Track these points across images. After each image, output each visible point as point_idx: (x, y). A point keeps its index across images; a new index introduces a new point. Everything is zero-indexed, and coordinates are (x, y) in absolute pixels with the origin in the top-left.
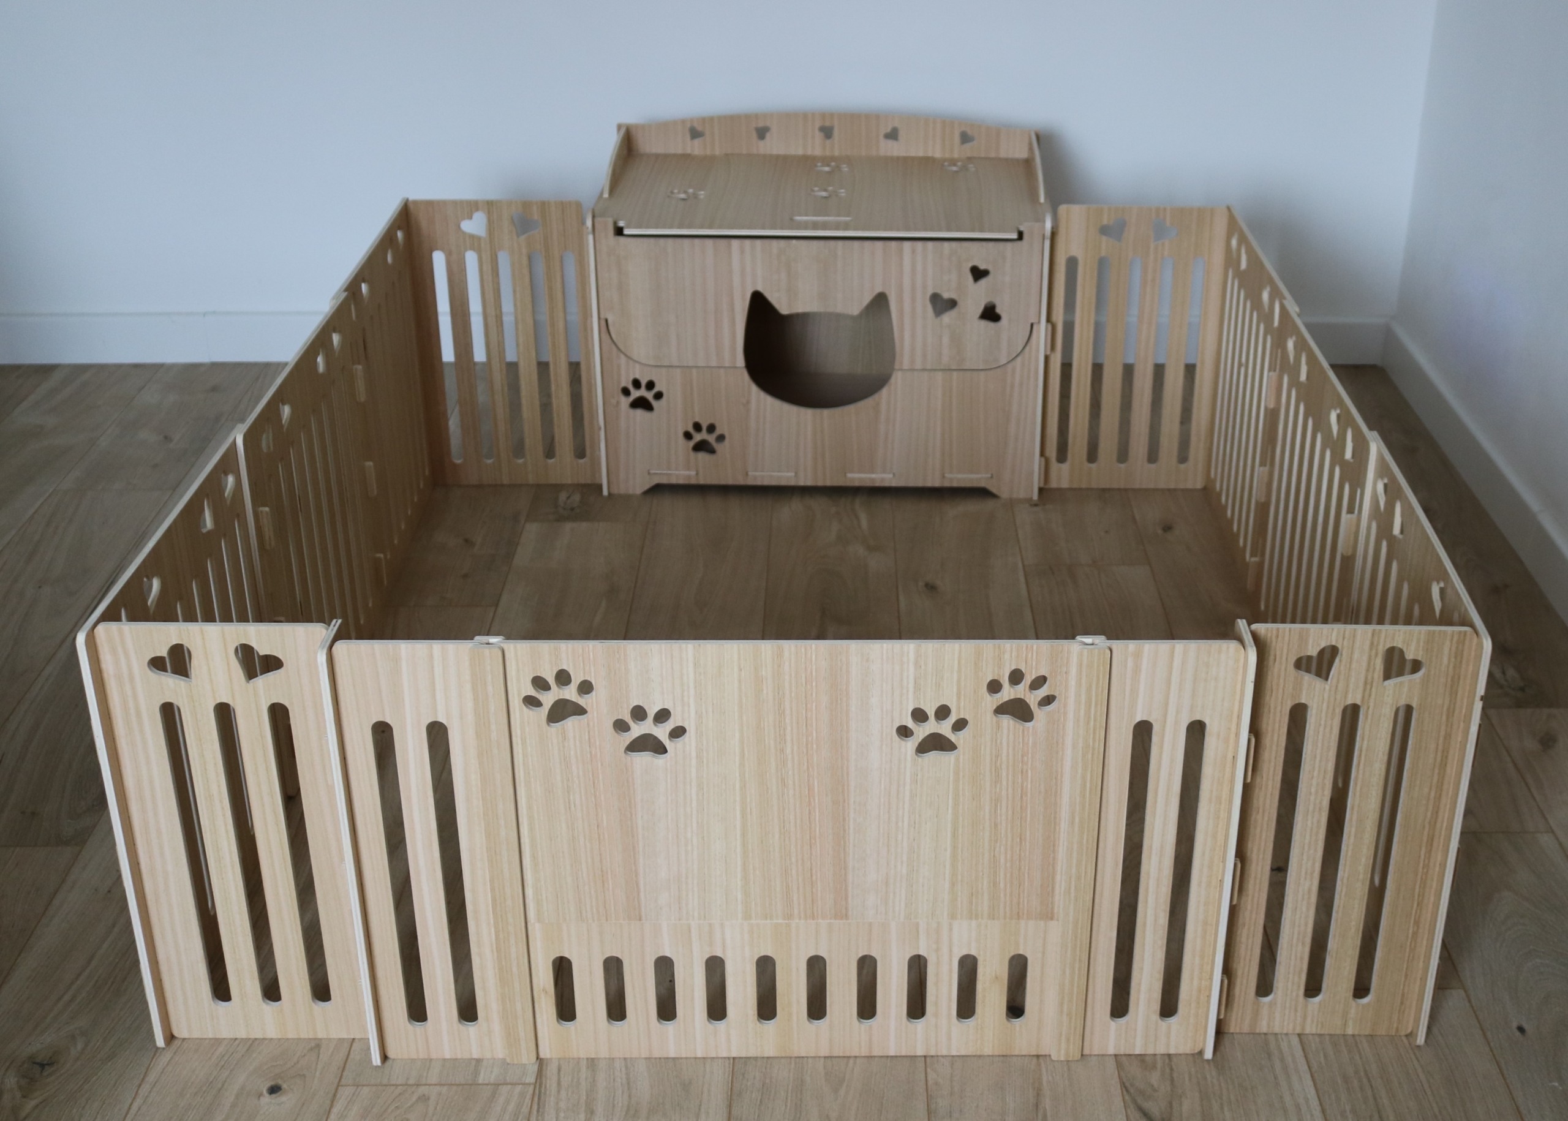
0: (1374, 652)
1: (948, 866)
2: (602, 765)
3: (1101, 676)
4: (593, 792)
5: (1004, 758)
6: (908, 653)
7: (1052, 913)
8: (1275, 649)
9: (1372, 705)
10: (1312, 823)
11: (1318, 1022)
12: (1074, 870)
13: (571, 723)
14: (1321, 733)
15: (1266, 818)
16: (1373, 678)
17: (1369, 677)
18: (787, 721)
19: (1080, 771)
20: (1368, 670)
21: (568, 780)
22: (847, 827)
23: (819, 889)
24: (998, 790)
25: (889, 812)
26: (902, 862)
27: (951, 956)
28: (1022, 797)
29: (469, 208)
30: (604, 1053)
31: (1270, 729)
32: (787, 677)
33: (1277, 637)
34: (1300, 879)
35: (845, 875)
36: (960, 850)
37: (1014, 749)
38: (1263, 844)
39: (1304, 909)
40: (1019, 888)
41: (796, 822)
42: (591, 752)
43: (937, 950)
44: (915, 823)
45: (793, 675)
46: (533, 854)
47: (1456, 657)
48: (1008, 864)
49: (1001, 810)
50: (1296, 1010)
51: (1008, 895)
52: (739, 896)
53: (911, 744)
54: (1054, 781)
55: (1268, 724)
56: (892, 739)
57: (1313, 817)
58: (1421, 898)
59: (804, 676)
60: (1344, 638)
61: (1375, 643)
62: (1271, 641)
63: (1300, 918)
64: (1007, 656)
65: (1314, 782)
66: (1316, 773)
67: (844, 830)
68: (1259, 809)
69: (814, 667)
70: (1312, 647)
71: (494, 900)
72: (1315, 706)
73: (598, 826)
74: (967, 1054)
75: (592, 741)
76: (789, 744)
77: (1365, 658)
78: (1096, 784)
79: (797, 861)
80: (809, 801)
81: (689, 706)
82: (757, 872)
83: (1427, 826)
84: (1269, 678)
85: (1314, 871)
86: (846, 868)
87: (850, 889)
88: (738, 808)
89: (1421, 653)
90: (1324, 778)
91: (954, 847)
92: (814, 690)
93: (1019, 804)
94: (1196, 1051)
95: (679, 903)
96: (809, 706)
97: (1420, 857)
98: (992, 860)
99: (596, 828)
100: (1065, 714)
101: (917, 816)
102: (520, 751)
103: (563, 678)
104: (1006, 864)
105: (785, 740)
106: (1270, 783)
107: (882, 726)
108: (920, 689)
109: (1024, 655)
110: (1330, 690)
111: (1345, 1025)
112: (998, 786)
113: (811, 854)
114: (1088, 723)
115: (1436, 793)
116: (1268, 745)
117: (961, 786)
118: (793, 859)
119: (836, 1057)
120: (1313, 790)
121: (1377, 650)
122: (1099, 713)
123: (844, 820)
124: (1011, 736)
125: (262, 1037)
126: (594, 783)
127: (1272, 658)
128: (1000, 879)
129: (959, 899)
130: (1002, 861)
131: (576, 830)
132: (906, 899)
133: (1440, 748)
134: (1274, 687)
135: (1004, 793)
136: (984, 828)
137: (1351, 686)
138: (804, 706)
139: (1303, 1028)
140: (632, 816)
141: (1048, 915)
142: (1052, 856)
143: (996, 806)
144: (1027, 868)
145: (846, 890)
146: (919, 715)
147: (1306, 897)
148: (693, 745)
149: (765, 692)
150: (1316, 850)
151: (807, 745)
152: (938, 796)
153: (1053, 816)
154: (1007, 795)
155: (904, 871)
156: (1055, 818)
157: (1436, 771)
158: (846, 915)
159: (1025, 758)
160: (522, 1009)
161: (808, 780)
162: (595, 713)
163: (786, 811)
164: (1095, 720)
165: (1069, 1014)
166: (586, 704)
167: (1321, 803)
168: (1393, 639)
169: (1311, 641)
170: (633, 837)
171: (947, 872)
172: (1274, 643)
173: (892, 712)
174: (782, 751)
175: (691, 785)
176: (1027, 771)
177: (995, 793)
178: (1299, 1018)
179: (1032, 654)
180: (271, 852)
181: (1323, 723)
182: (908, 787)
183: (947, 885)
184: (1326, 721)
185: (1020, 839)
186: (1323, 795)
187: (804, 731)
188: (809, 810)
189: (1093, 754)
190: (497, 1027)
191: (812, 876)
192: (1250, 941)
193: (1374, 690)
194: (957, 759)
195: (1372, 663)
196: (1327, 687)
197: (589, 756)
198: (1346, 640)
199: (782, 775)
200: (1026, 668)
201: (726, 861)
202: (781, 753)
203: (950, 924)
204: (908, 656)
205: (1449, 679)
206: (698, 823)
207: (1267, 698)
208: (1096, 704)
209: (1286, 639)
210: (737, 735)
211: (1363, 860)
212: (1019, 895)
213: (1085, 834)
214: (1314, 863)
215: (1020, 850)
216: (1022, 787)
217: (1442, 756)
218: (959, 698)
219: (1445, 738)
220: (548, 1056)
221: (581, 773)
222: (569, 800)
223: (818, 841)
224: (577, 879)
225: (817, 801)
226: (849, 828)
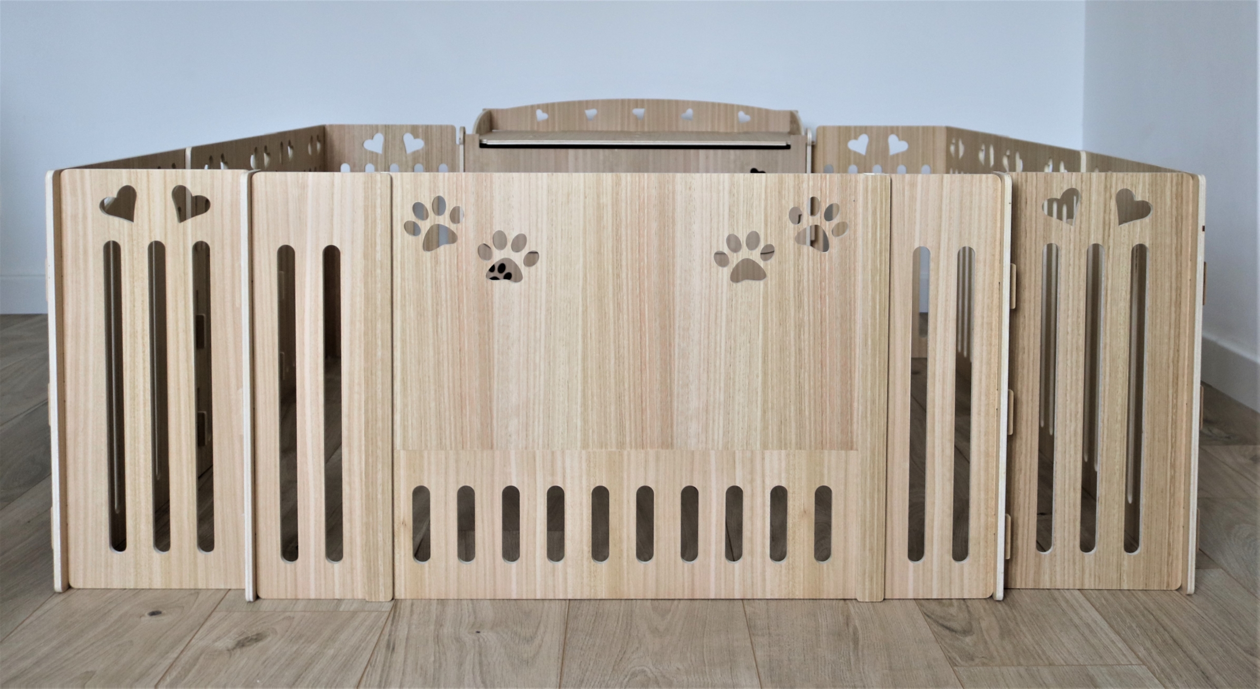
0: (1108, 194)
1: (760, 394)
2: (467, 289)
3: (884, 201)
4: (457, 316)
5: (806, 284)
6: (724, 182)
7: (852, 442)
8: (1026, 192)
9: (1111, 244)
10: (1072, 362)
11: (1095, 576)
12: (869, 393)
13: (444, 250)
14: (1071, 273)
15: (1031, 359)
16: (1110, 219)
17: (1107, 218)
18: (624, 246)
19: (870, 292)
20: (1105, 212)
21: (437, 304)
22: (672, 352)
23: (648, 416)
24: (801, 315)
25: (708, 337)
26: (720, 389)
27: (764, 488)
28: (821, 322)
29: (372, 131)
30: (453, 595)
31: (1027, 269)
32: (624, 205)
33: (1026, 181)
34: (1066, 421)
35: (671, 402)
36: (770, 376)
37: (813, 275)
38: (1031, 384)
39: (1072, 452)
40: (822, 415)
41: (629, 348)
42: (458, 276)
43: (752, 481)
44: (731, 348)
45: (629, 202)
46: (403, 378)
47: (1177, 199)
48: (812, 391)
49: (804, 335)
50: (1074, 563)
51: (813, 422)
52: (579, 424)
53: (726, 272)
54: (848, 305)
55: (1025, 264)
56: (710, 264)
57: (1072, 356)
58: (1174, 440)
59: (637, 203)
60: (1082, 182)
61: (1109, 186)
62: (1022, 185)
63: (1070, 462)
64: (805, 185)
65: (1070, 320)
66: (1070, 313)
67: (670, 356)
68: (1024, 349)
69: (646, 195)
70: (1056, 191)
71: (367, 423)
72: (1064, 246)
73: (460, 350)
74: (781, 598)
75: (460, 264)
76: (624, 269)
77: (1102, 199)
78: (885, 305)
79: (629, 387)
80: (641, 326)
81: (542, 232)
82: (595, 398)
83: (1171, 364)
84: (1023, 220)
85: (1077, 412)
86: (671, 395)
87: (675, 416)
88: (580, 332)
89: (1147, 195)
90: (1078, 317)
91: (765, 374)
92: (646, 217)
93: (819, 330)
94: (988, 597)
95: (527, 430)
96: (641, 232)
97: (1168, 396)
98: (798, 387)
99: (458, 353)
100: (855, 240)
101: (733, 342)
102: (399, 275)
103: (439, 204)
104: (810, 390)
105: (621, 265)
106: (1032, 322)
107: (702, 252)
108: (734, 216)
109: (819, 184)
110: (1075, 231)
111: (1120, 578)
112: (801, 311)
113: (642, 380)
114: (875, 246)
115: (1175, 331)
116: (1027, 285)
117: (769, 311)
118: (626, 386)
119: (662, 599)
120: (1070, 330)
121: (1110, 193)
122: (883, 235)
123: (670, 345)
124: (811, 263)
125: (148, 587)
126: (459, 307)
127: (1023, 201)
128: (805, 407)
129: (770, 427)
130: (807, 387)
131: (441, 355)
132: (724, 427)
133: (1174, 285)
134: (1028, 230)
135: (806, 318)
136: (790, 353)
137: (1093, 227)
138: (637, 232)
139: (1083, 584)
140: (489, 340)
141: (848, 445)
142: (849, 382)
143: (800, 331)
144: (828, 395)
145: (672, 416)
146: (734, 243)
147: (1073, 439)
148: (544, 269)
149: (605, 218)
150: (1077, 392)
151: (639, 269)
152: (750, 321)
153: (849, 341)
154: (809, 320)
155: (722, 399)
156: (851, 344)
157: (1173, 309)
158: (672, 444)
159: (823, 283)
160: (383, 540)
161: (640, 305)
162: (464, 238)
163: (621, 336)
164: (881, 243)
165: (871, 549)
166: (457, 229)
167: (1077, 342)
168: (1123, 182)
169: (1055, 185)
170: (489, 361)
171: (759, 399)
172: (1024, 187)
173: (711, 238)
174: (618, 276)
175: (541, 309)
176: (825, 297)
177: (799, 318)
178: (1077, 572)
179: (826, 183)
180: (179, 389)
181: (1071, 262)
182: (724, 312)
183: (759, 413)
184: (1074, 261)
185: (822, 365)
186: (1079, 335)
187: (637, 256)
188: (640, 335)
189: (880, 276)
190: (359, 564)
191: (642, 402)
192: (1027, 487)
193: (1112, 230)
194: (766, 285)
195: (1108, 206)
196: (1072, 228)
197: (456, 280)
198: (1084, 183)
199: (618, 299)
200: (821, 196)
201: (568, 386)
202: (617, 278)
203: (763, 454)
204: (723, 184)
205: (1174, 219)
206: (545, 347)
207: (1023, 239)
208: (881, 228)
209: (1034, 182)
210: (581, 260)
211: (1120, 400)
212: (822, 423)
213: (878, 356)
214: (1077, 404)
215: (822, 377)
216: (821, 311)
217: (1176, 295)
218: (766, 225)
219: (1177, 277)
220: (403, 597)
221: (449, 297)
222: (437, 324)
223: (647, 366)
224: (439, 404)
225: (647, 326)
226: (674, 354)
